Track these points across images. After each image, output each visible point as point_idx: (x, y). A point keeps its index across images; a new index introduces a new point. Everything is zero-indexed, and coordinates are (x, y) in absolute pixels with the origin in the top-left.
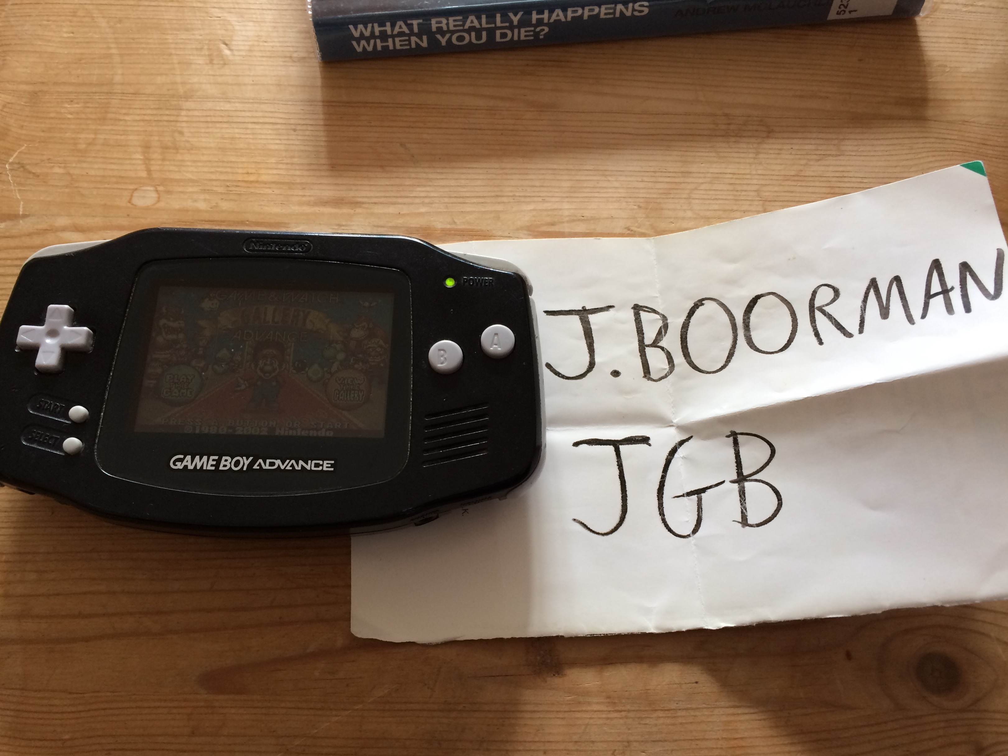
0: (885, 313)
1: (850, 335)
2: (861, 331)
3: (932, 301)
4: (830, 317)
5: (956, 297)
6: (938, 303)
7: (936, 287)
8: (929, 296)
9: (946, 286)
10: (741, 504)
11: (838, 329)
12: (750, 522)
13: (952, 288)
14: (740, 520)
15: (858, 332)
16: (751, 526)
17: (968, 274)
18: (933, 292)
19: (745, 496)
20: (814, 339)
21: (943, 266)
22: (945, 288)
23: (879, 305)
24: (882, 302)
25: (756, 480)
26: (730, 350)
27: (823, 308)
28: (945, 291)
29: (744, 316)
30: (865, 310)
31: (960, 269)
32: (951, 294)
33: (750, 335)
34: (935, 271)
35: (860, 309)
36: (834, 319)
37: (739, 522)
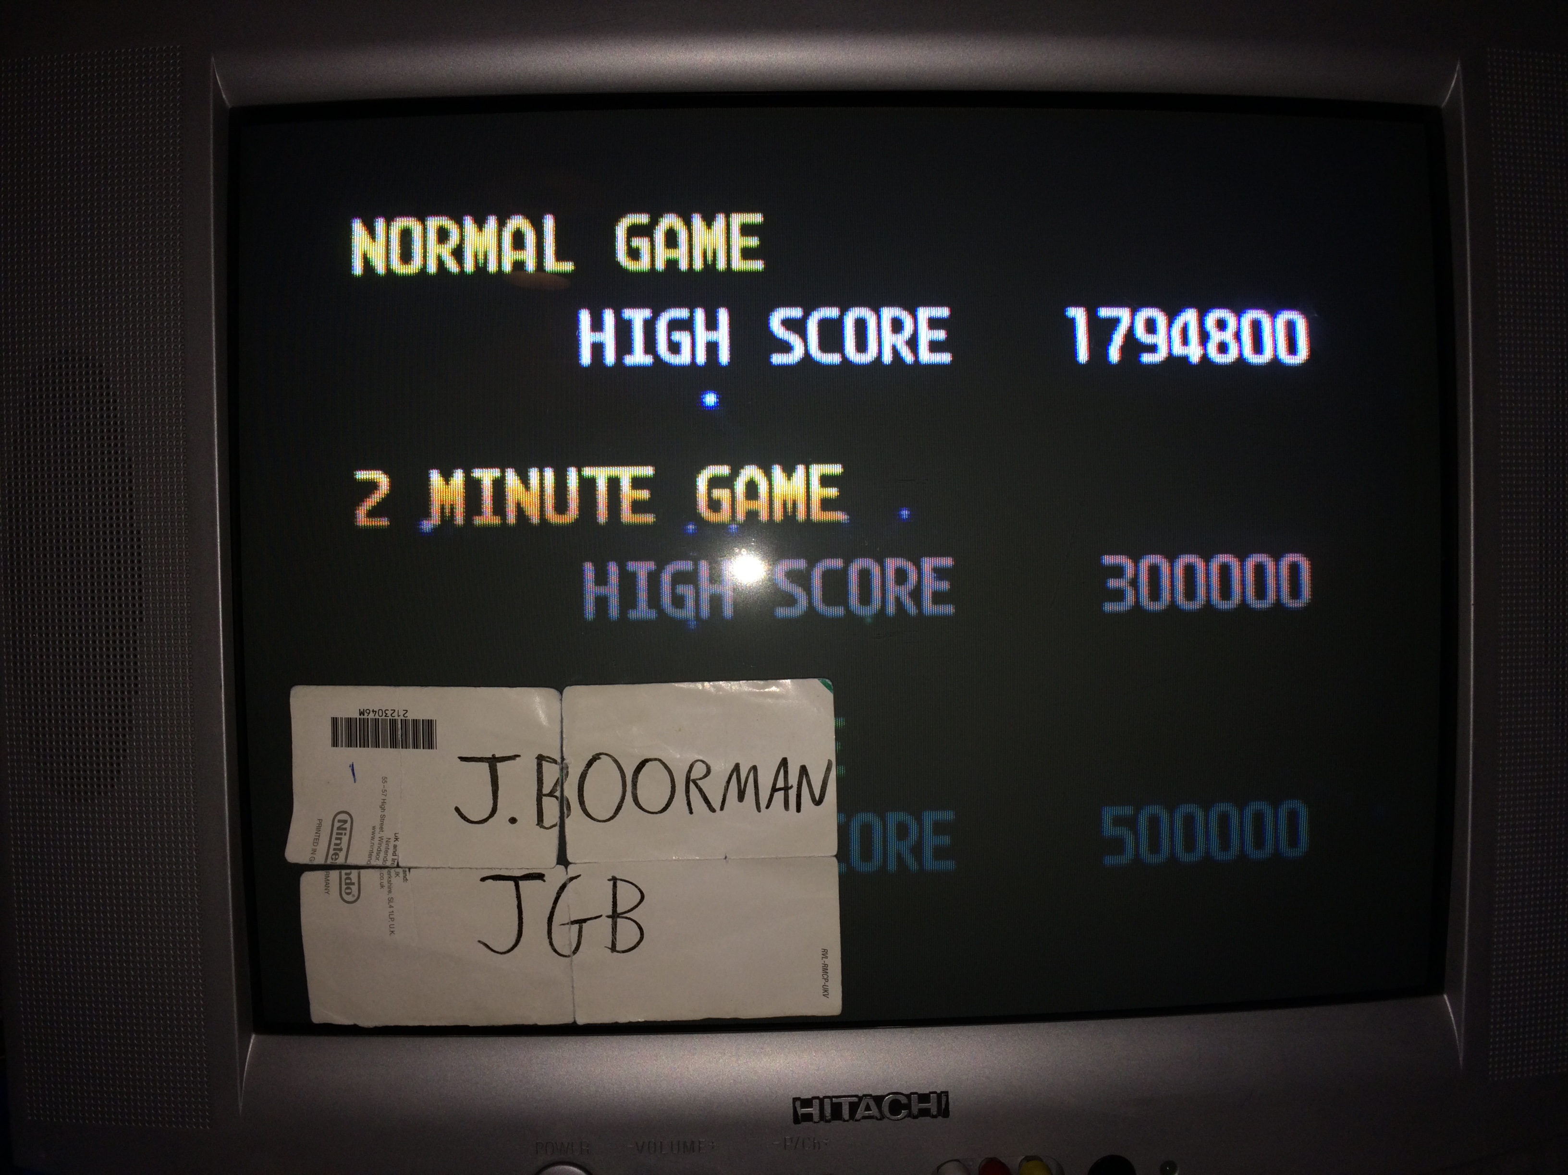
0: (741, 796)
1: (713, 810)
2: (722, 809)
3: (776, 794)
4: (701, 790)
5: (793, 793)
6: (780, 795)
7: (780, 784)
8: (774, 790)
9: (788, 784)
10: (613, 935)
11: (706, 803)
12: (618, 949)
13: (792, 787)
14: (610, 946)
15: (719, 808)
16: (618, 952)
17: (804, 776)
18: (777, 787)
19: (616, 929)
20: (687, 808)
21: (789, 765)
22: (786, 785)
23: (738, 788)
24: (741, 786)
25: (627, 918)
26: (619, 804)
27: (697, 781)
28: (786, 789)
29: (633, 775)
30: (727, 790)
31: (800, 770)
32: (790, 791)
33: (637, 794)
34: (782, 768)
35: (723, 788)
36: (704, 793)
37: (609, 948)
